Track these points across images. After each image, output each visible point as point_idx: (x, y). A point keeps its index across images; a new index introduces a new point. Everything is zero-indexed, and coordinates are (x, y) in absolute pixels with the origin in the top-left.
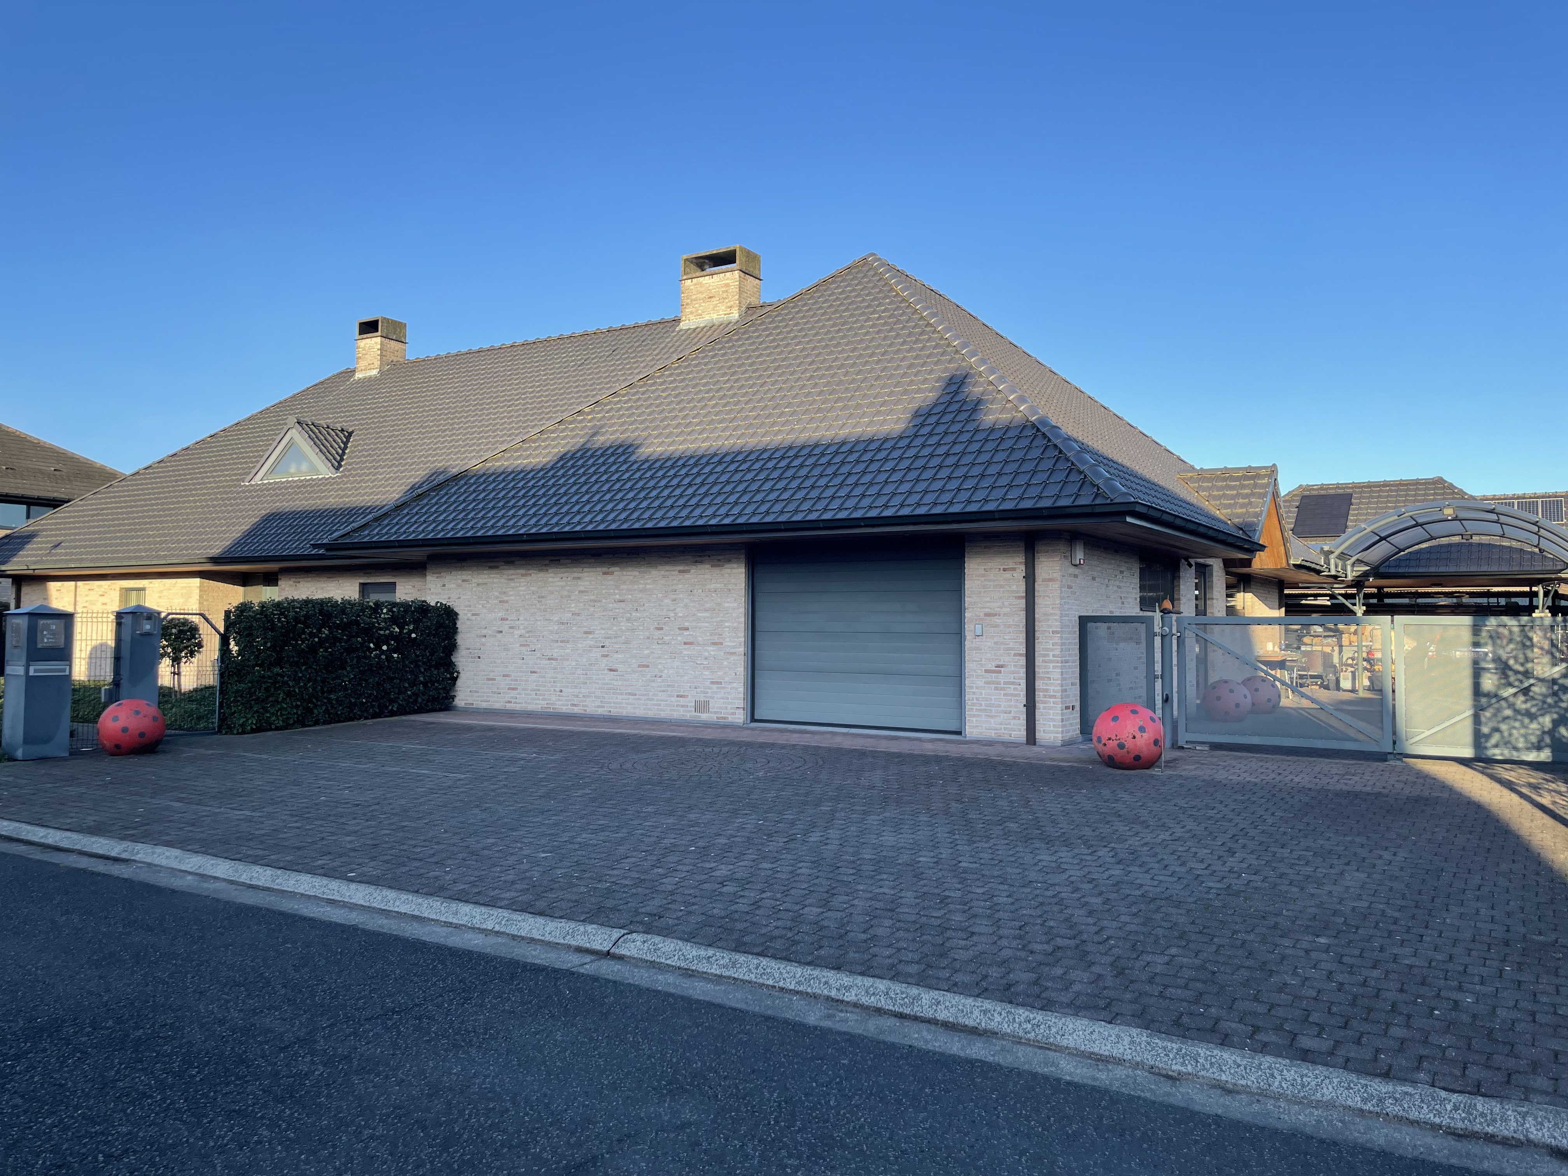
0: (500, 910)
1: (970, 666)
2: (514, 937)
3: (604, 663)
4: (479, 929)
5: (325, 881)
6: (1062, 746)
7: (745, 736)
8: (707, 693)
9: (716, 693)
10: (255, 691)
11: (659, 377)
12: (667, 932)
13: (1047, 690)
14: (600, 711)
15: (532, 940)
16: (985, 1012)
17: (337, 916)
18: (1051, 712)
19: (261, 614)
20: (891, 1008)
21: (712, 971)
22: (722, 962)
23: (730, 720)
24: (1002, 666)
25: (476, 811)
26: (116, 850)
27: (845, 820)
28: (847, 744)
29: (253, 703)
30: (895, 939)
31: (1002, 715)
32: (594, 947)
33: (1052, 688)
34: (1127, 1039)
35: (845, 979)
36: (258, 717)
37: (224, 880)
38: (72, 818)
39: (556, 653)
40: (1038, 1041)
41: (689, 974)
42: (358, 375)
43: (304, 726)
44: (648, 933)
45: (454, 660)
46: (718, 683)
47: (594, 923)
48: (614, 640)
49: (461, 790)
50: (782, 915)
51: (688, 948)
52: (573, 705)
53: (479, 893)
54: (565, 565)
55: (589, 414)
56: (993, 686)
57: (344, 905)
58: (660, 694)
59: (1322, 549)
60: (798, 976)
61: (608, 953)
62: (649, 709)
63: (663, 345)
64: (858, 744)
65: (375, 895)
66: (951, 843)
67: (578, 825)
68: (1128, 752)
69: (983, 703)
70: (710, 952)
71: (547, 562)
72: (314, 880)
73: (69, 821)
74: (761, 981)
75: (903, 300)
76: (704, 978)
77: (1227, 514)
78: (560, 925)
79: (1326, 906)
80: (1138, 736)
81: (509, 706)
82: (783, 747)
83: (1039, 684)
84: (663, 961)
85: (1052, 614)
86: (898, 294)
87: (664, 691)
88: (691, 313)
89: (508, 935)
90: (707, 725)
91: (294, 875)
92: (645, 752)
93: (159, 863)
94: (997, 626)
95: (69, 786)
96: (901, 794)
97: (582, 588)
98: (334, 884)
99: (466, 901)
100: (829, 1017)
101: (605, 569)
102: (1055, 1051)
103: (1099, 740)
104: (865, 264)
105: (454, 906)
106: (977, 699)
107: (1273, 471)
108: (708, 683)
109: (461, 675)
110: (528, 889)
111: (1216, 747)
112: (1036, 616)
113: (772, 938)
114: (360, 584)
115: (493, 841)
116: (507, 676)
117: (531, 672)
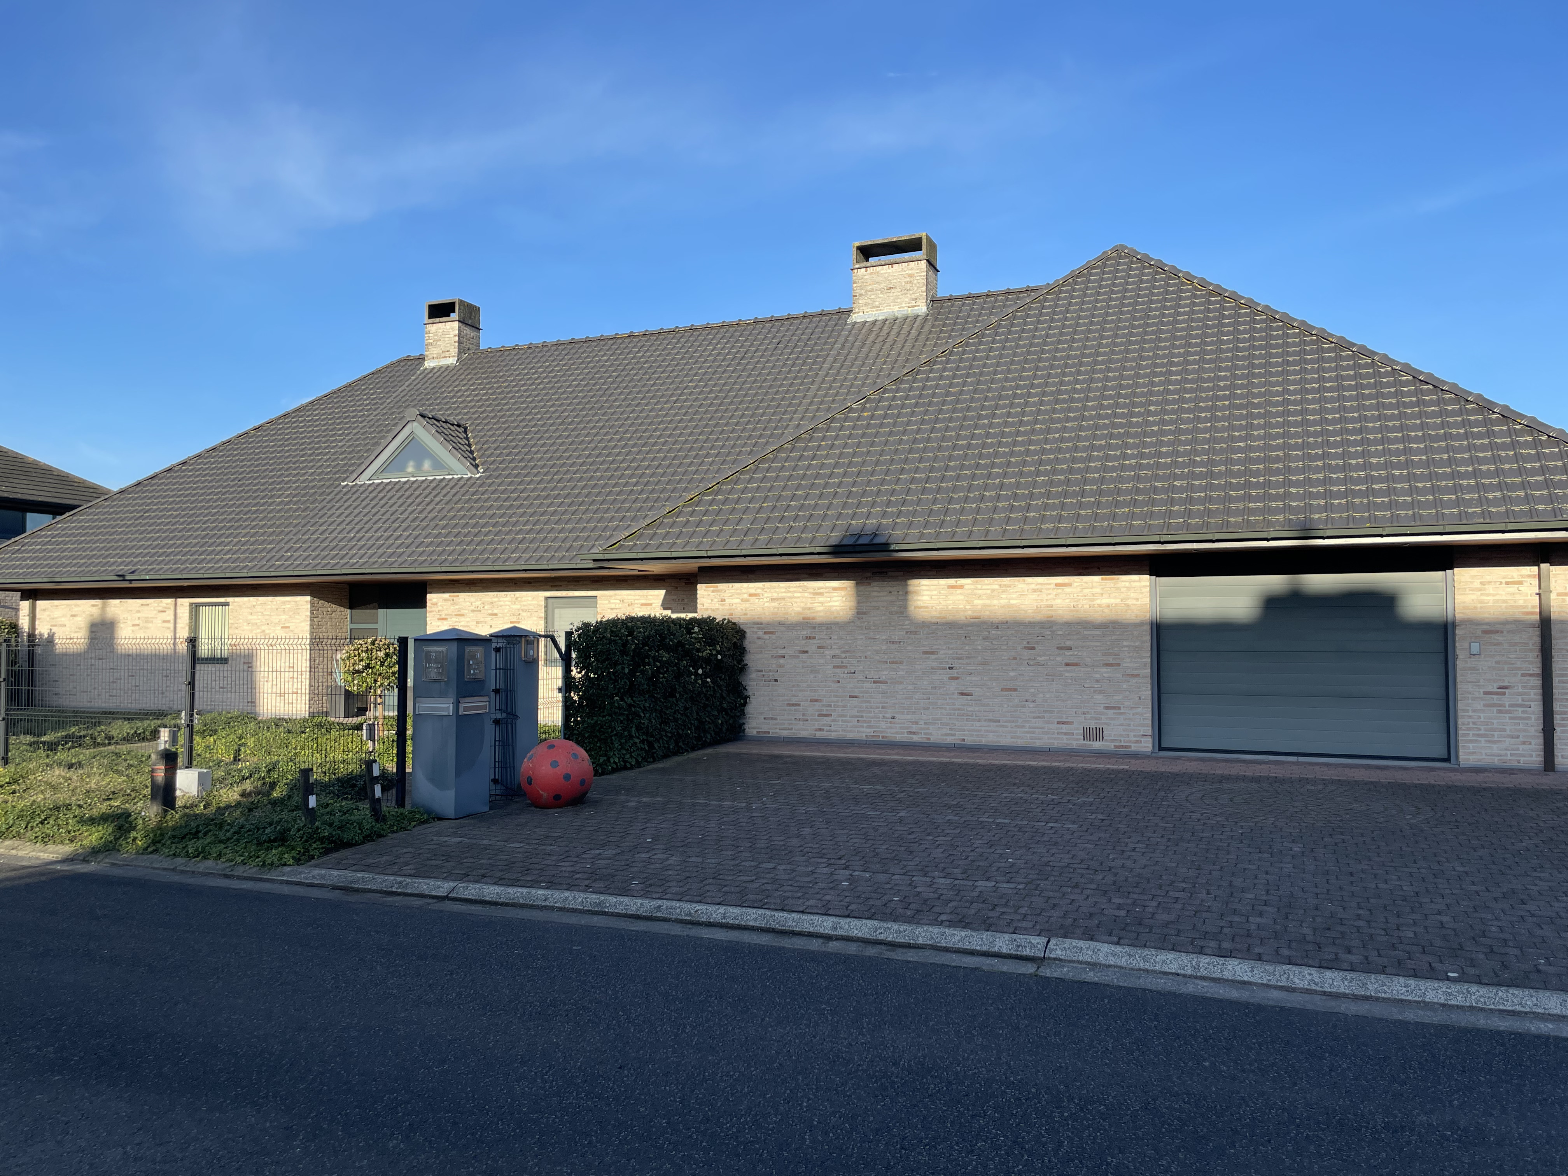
1: (1462, 687)
3: (953, 686)
14: (949, 740)
36: (618, 754)
39: (884, 675)
42: (429, 364)
46: (1114, 708)
48: (967, 661)
52: (911, 733)
54: (895, 577)
56: (1495, 709)
69: (1482, 727)
81: (819, 735)
88: (866, 305)
94: (1499, 644)
101: (952, 582)
108: (1101, 709)
116: (816, 701)
117: (850, 697)
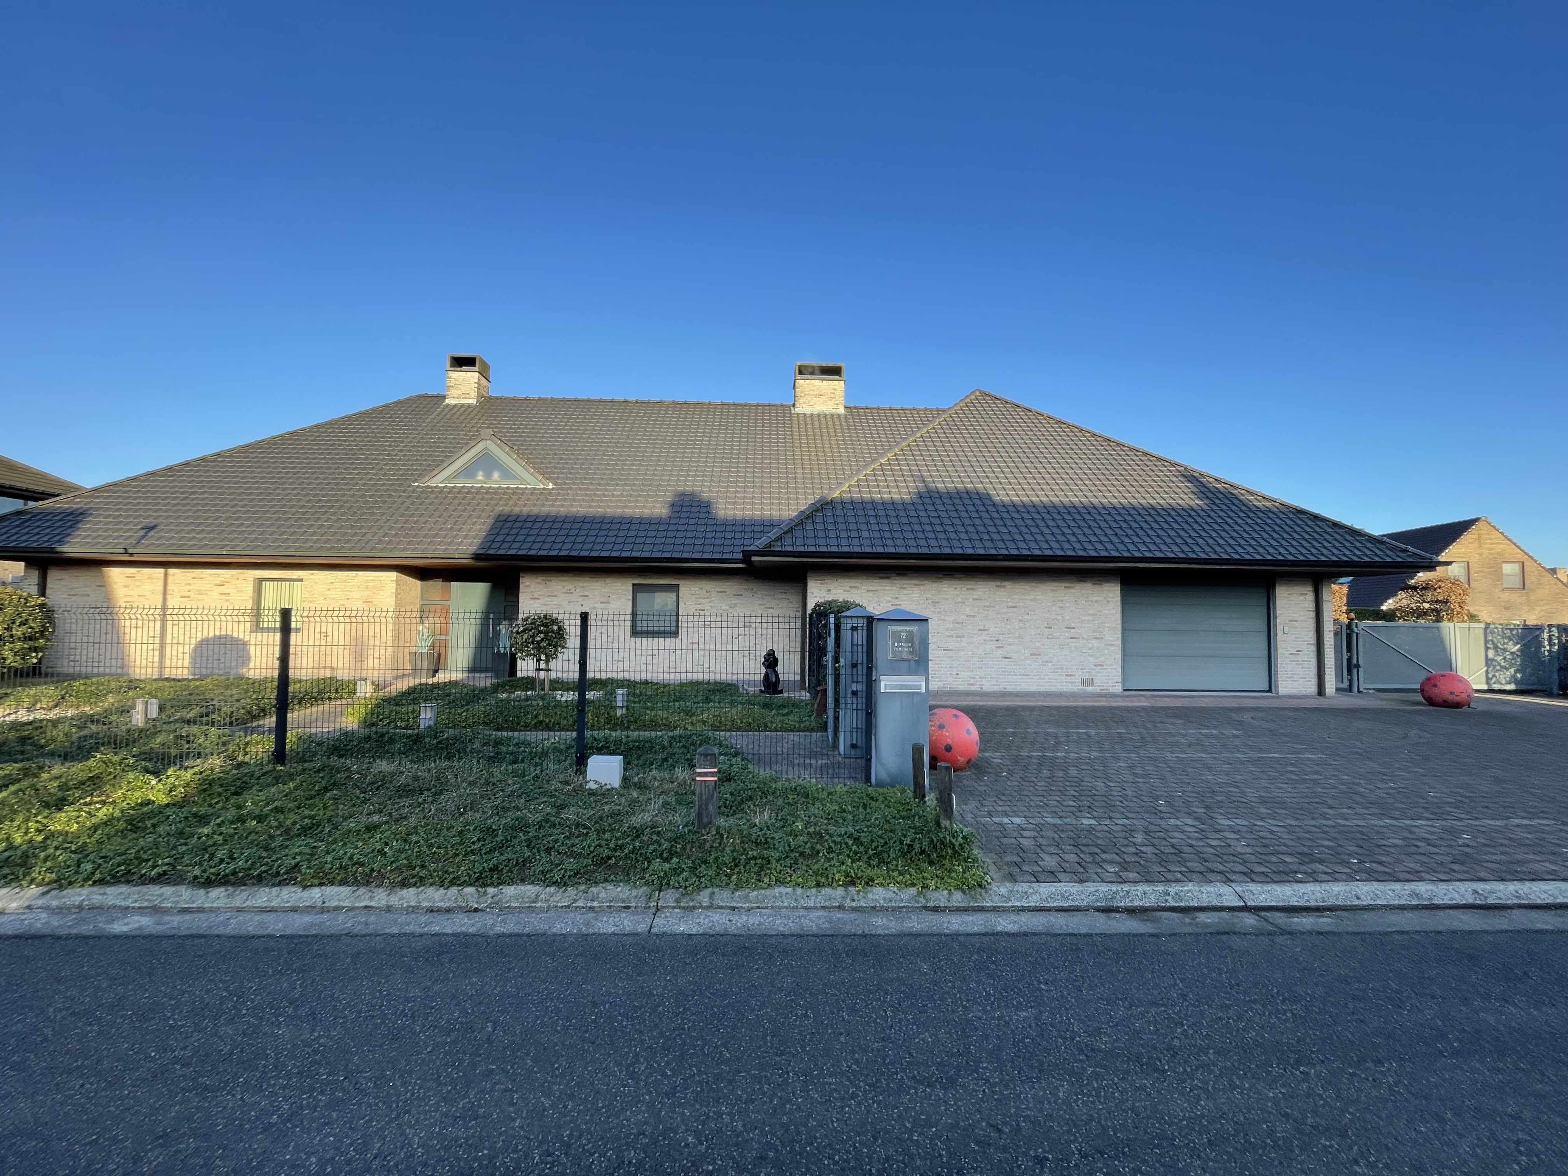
3: (999, 652)
8: (1092, 672)
9: (1098, 672)
23: (1111, 690)
24: (1299, 651)
31: (1299, 679)
42: (447, 401)
46: (1100, 666)
54: (960, 579)
56: (1295, 663)
58: (1052, 675)
69: (1289, 673)
71: (942, 575)
87: (1054, 672)
88: (804, 403)
94: (1297, 627)
97: (975, 597)
101: (998, 583)
106: (1285, 670)
108: (1092, 666)
114: (634, 585)
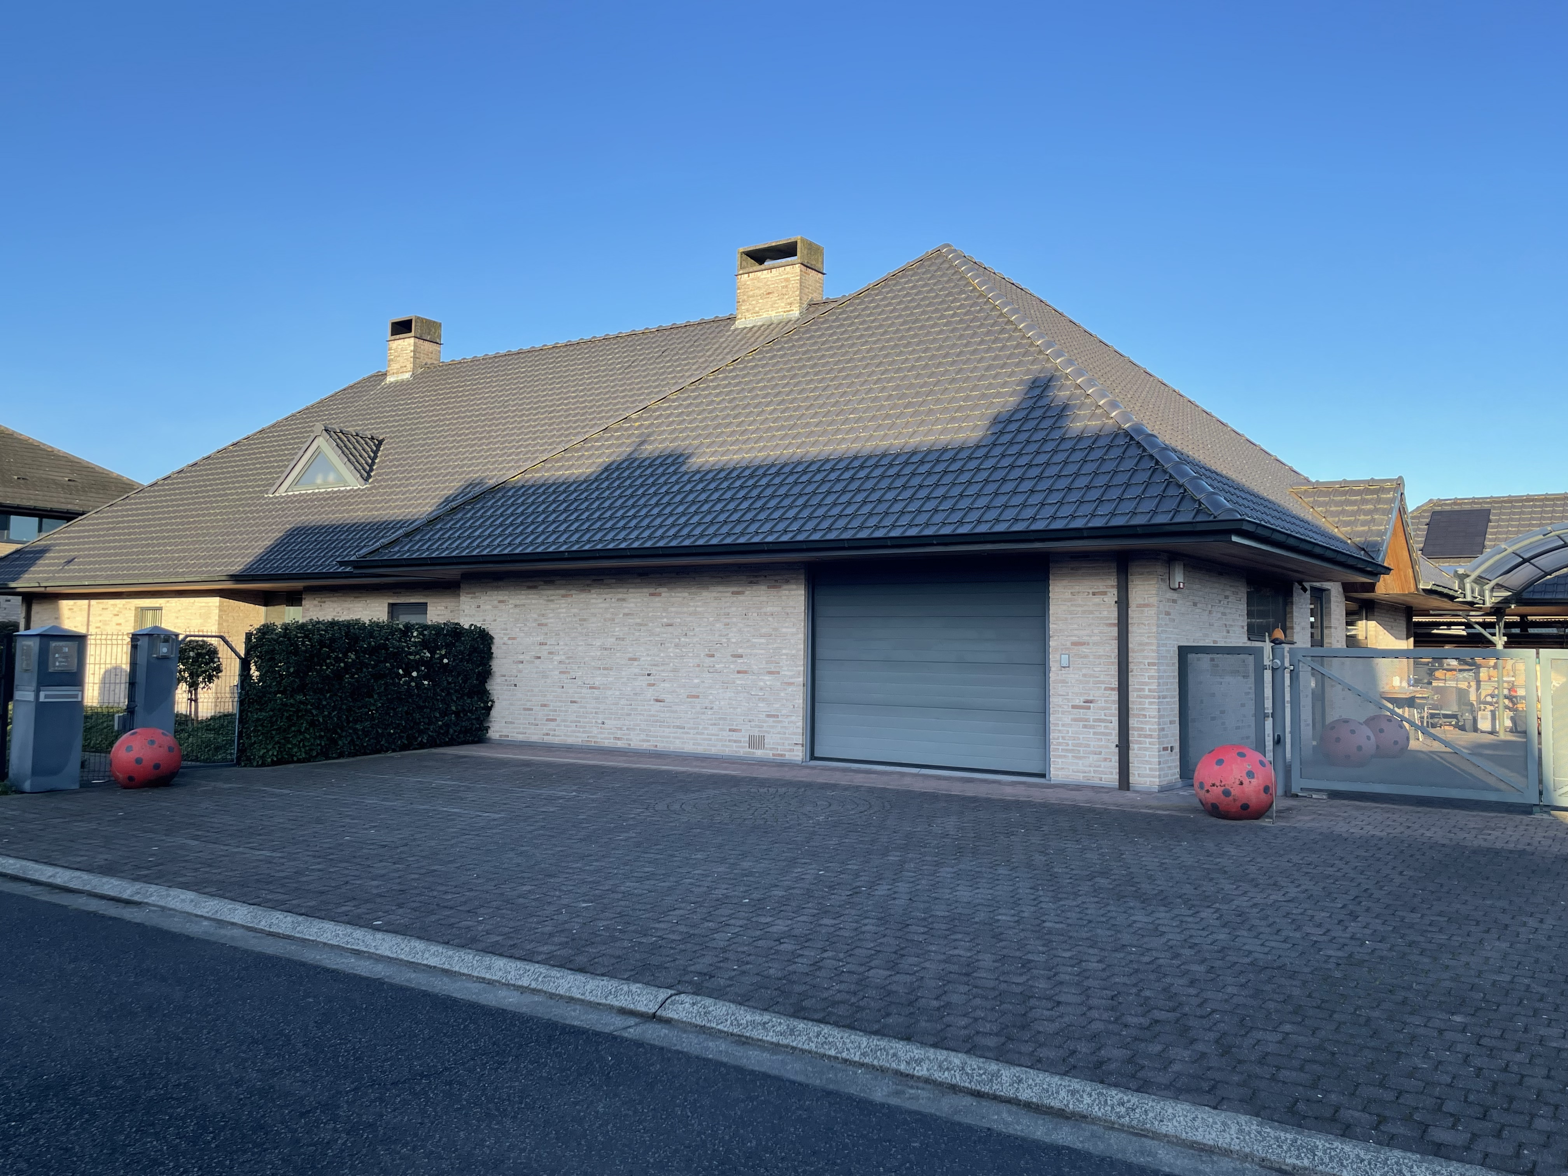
0: (537, 965)
1: (1055, 701)
2: (552, 996)
3: (650, 693)
4: (514, 985)
5: (349, 929)
6: (1159, 792)
7: (803, 776)
8: (762, 727)
9: (772, 727)
10: (277, 720)
11: (712, 381)
12: (719, 994)
13: (1142, 729)
14: (645, 746)
15: (571, 1000)
16: (1073, 1093)
17: (363, 968)
18: (1147, 753)
19: (284, 637)
20: (967, 1085)
21: (768, 1038)
22: (779, 1029)
23: (787, 757)
24: (1091, 702)
25: (511, 855)
26: (129, 892)
27: (915, 872)
28: (919, 786)
29: (274, 732)
30: (972, 1007)
31: (1091, 756)
32: (638, 1009)
33: (1148, 727)
34: (1234, 1128)
35: (916, 1051)
36: (279, 748)
37: (243, 926)
38: (82, 856)
39: (598, 681)
40: (1133, 1127)
41: (743, 1041)
42: (390, 379)
43: (328, 758)
44: (698, 995)
45: (488, 688)
46: (774, 716)
47: (639, 982)
48: (662, 668)
49: (494, 831)
50: (845, 977)
51: (741, 1012)
52: (615, 738)
53: (514, 946)
54: (609, 586)
55: (636, 420)
56: (1081, 723)
57: (370, 956)
58: (711, 727)
59: (1456, 572)
60: (863, 1046)
61: (654, 1015)
62: (699, 744)
63: (717, 346)
64: (929, 786)
65: (403, 946)
66: (1034, 900)
67: (621, 872)
68: (1235, 800)
69: (1070, 742)
70: (766, 1017)
71: (589, 582)
72: (338, 928)
73: (79, 859)
74: (821, 1051)
75: (981, 295)
76: (759, 1046)
77: (1347, 532)
78: (602, 983)
79: (1462, 979)
80: (1246, 782)
81: (548, 739)
82: (846, 788)
83: (1133, 722)
84: (714, 1025)
85: (1147, 644)
86: (975, 288)
87: (715, 724)
88: (748, 310)
89: (545, 992)
90: (762, 763)
91: (316, 922)
92: (693, 792)
93: (173, 907)
94: (1086, 657)
95: (80, 821)
96: (977, 844)
97: (626, 611)
98: (359, 933)
99: (501, 955)
100: (898, 1093)
101: (652, 590)
102: (1153, 1139)
103: (1202, 786)
104: (939, 256)
105: (488, 960)
106: (1063, 738)
107: (1399, 483)
108: (762, 716)
109: (496, 704)
110: (567, 943)
111: (1334, 795)
112: (1130, 646)
113: (835, 1004)
114: (389, 604)
115: (529, 888)
116: (545, 705)
117: (572, 702)
